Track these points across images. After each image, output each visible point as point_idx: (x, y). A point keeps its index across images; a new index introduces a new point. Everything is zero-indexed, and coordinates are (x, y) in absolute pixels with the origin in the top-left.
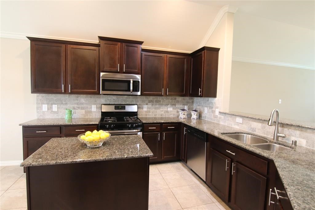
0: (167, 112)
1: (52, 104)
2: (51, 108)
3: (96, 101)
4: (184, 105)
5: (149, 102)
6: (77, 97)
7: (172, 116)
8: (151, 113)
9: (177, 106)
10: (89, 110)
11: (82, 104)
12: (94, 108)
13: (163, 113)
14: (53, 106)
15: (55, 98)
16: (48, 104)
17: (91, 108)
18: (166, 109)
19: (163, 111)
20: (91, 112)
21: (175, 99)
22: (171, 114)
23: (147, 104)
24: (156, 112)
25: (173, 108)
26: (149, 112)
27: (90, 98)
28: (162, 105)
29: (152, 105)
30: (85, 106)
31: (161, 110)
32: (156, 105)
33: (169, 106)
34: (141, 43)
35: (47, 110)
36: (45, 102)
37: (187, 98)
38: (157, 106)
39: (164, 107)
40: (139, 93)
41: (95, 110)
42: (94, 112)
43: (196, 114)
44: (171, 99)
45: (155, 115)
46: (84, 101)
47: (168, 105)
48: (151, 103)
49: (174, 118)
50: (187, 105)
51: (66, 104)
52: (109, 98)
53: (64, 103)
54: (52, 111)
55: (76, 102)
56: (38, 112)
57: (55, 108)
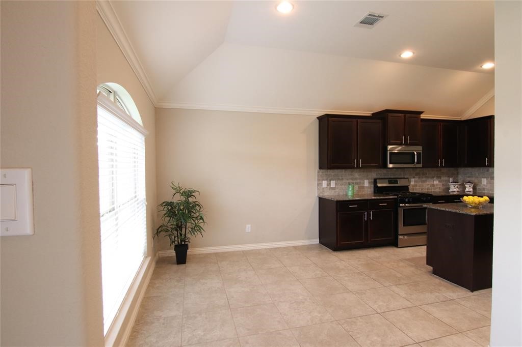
0: (433, 185)
1: (330, 180)
2: (330, 184)
3: (368, 176)
4: (449, 177)
5: (416, 175)
6: (352, 172)
7: (438, 190)
8: (418, 187)
9: (442, 178)
10: (362, 185)
11: (356, 179)
12: (366, 183)
13: (429, 186)
14: (332, 181)
15: (333, 174)
16: (327, 180)
17: (364, 183)
18: (432, 183)
19: (429, 184)
20: (363, 187)
21: (441, 170)
22: (437, 188)
23: (414, 177)
24: (423, 186)
25: (439, 181)
26: (416, 185)
27: (362, 173)
28: (428, 177)
29: (419, 178)
30: (358, 181)
31: (428, 183)
32: (422, 177)
33: (435, 179)
34: (422, 113)
35: (326, 186)
36: (325, 178)
37: (452, 169)
38: (424, 179)
39: (430, 180)
40: (421, 165)
41: (367, 185)
42: (367, 187)
43: (472, 187)
44: (437, 171)
45: (422, 189)
46: (357, 176)
47: (434, 177)
48: (418, 176)
49: (440, 192)
50: (452, 177)
51: (342, 179)
52: (380, 172)
53: (340, 178)
54: (330, 188)
55: (351, 177)
56: (318, 189)
57: (333, 184)
